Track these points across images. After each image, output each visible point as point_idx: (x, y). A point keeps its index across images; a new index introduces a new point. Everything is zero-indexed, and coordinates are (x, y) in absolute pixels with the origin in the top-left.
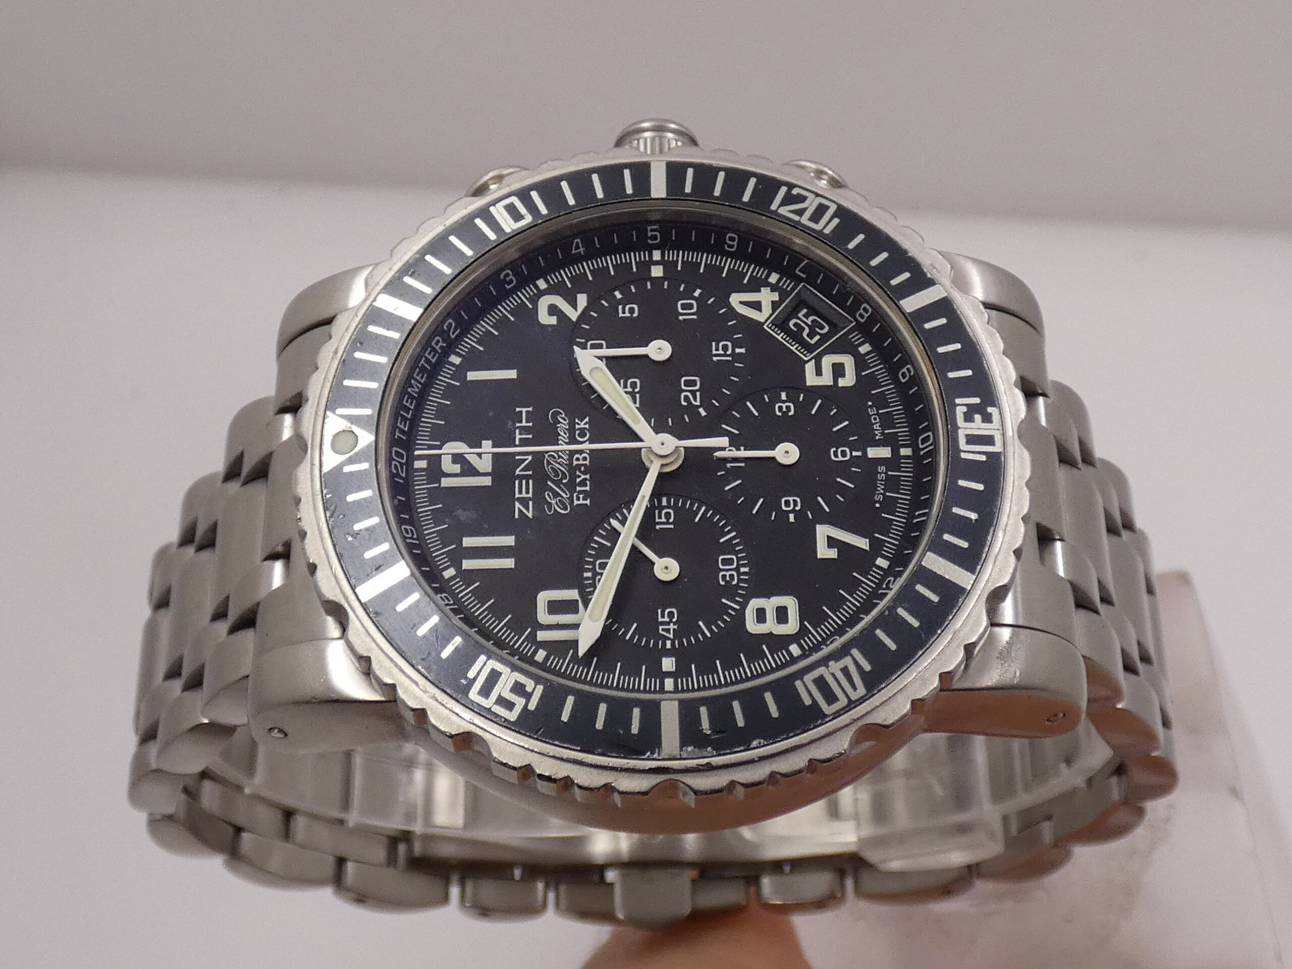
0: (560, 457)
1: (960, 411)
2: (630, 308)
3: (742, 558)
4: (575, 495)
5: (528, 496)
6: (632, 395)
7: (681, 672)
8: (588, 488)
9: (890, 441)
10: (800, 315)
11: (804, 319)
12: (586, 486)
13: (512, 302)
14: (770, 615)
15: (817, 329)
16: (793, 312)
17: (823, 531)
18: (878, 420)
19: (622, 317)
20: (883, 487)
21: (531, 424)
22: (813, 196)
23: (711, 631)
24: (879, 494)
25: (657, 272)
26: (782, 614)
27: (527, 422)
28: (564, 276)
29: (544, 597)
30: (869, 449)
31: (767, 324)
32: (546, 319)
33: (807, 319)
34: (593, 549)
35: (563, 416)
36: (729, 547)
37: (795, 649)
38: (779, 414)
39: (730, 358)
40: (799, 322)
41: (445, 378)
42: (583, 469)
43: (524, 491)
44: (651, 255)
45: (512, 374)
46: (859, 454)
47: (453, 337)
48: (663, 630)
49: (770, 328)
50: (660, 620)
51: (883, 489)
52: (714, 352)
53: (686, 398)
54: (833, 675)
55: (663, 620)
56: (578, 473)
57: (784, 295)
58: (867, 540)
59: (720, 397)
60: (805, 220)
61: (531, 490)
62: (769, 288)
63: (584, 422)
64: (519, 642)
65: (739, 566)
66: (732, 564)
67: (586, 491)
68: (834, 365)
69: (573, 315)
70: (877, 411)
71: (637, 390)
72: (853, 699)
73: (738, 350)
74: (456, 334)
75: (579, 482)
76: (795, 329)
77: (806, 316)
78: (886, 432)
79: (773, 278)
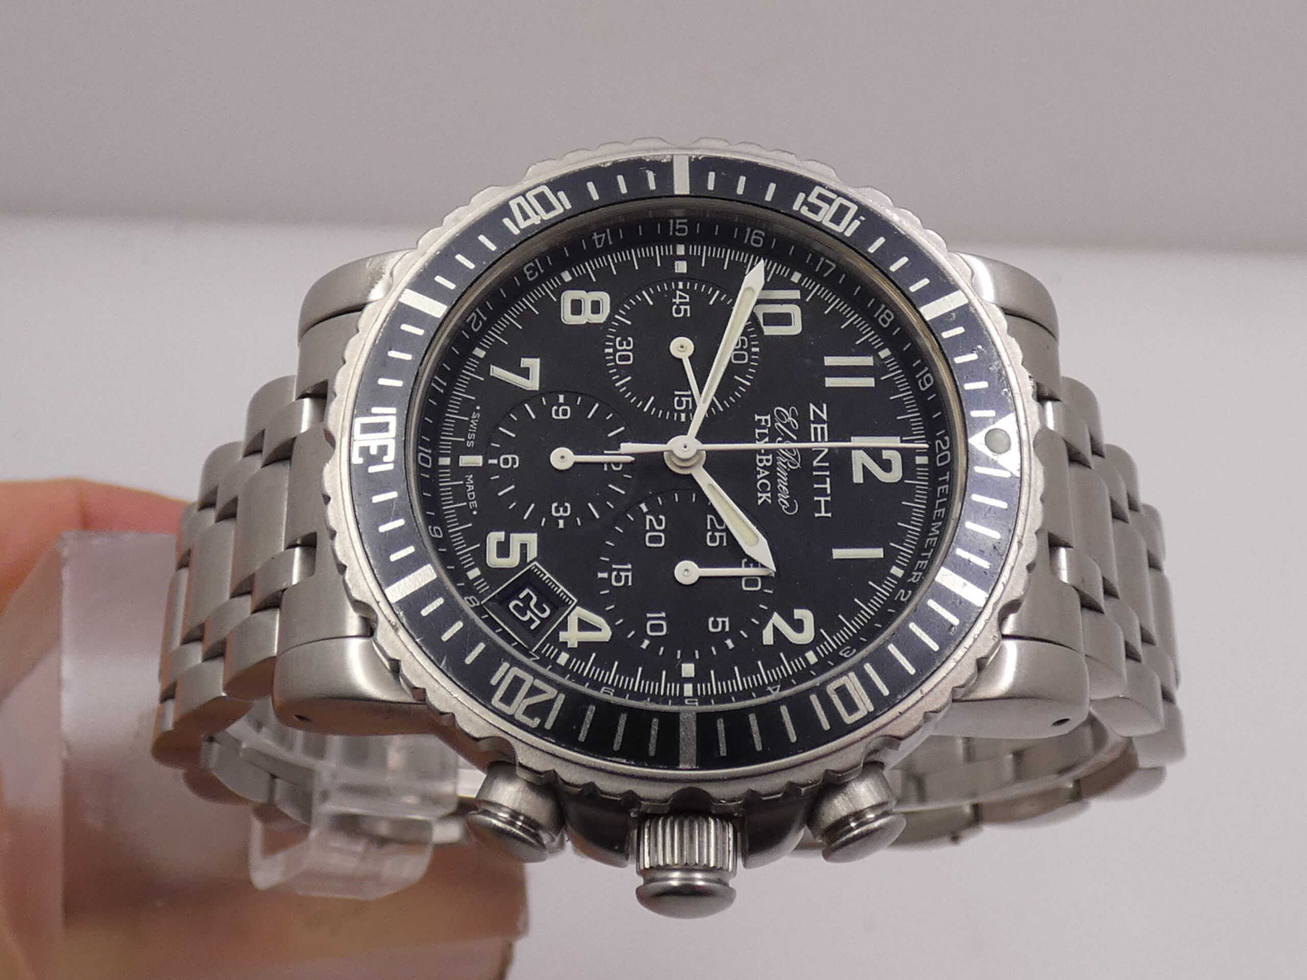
0: (785, 463)
1: (390, 457)
2: (717, 627)
3: (610, 361)
4: (769, 425)
5: (815, 425)
6: (714, 529)
7: (670, 260)
8: (757, 431)
9: (458, 472)
10: (538, 622)
11: (534, 617)
12: (759, 434)
13: (842, 637)
14: (587, 307)
15: (521, 605)
16: (547, 622)
17: (533, 383)
18: (469, 494)
19: (726, 617)
20: (471, 426)
21: (816, 499)
22: (516, 717)
23: (642, 297)
24: (476, 419)
26: (577, 307)
27: (820, 501)
28: (787, 667)
29: (796, 328)
30: (481, 465)
31: (574, 604)
32: (805, 615)
33: (531, 618)
34: (751, 374)
35: (783, 507)
36: (623, 371)
37: (566, 275)
38: (567, 505)
39: (614, 566)
40: (539, 614)
41: (906, 550)
42: (763, 451)
43: (819, 430)
44: (695, 689)
45: (837, 554)
46: (491, 461)
48: (685, 298)
49: (570, 599)
50: (688, 307)
51: (472, 423)
53: (660, 524)
54: (537, 213)
55: (685, 307)
57: (554, 639)
58: (491, 374)
59: (626, 524)
60: (529, 679)
61: (812, 431)
62: (569, 646)
63: (762, 500)
64: (816, 289)
65: (614, 354)
66: (620, 356)
67: (759, 429)
68: (507, 556)
69: (776, 619)
70: (468, 504)
71: (710, 533)
72: (521, 197)
73: (605, 575)
75: (765, 438)
76: (544, 606)
77: (531, 621)
78: (462, 482)
79: (563, 658)
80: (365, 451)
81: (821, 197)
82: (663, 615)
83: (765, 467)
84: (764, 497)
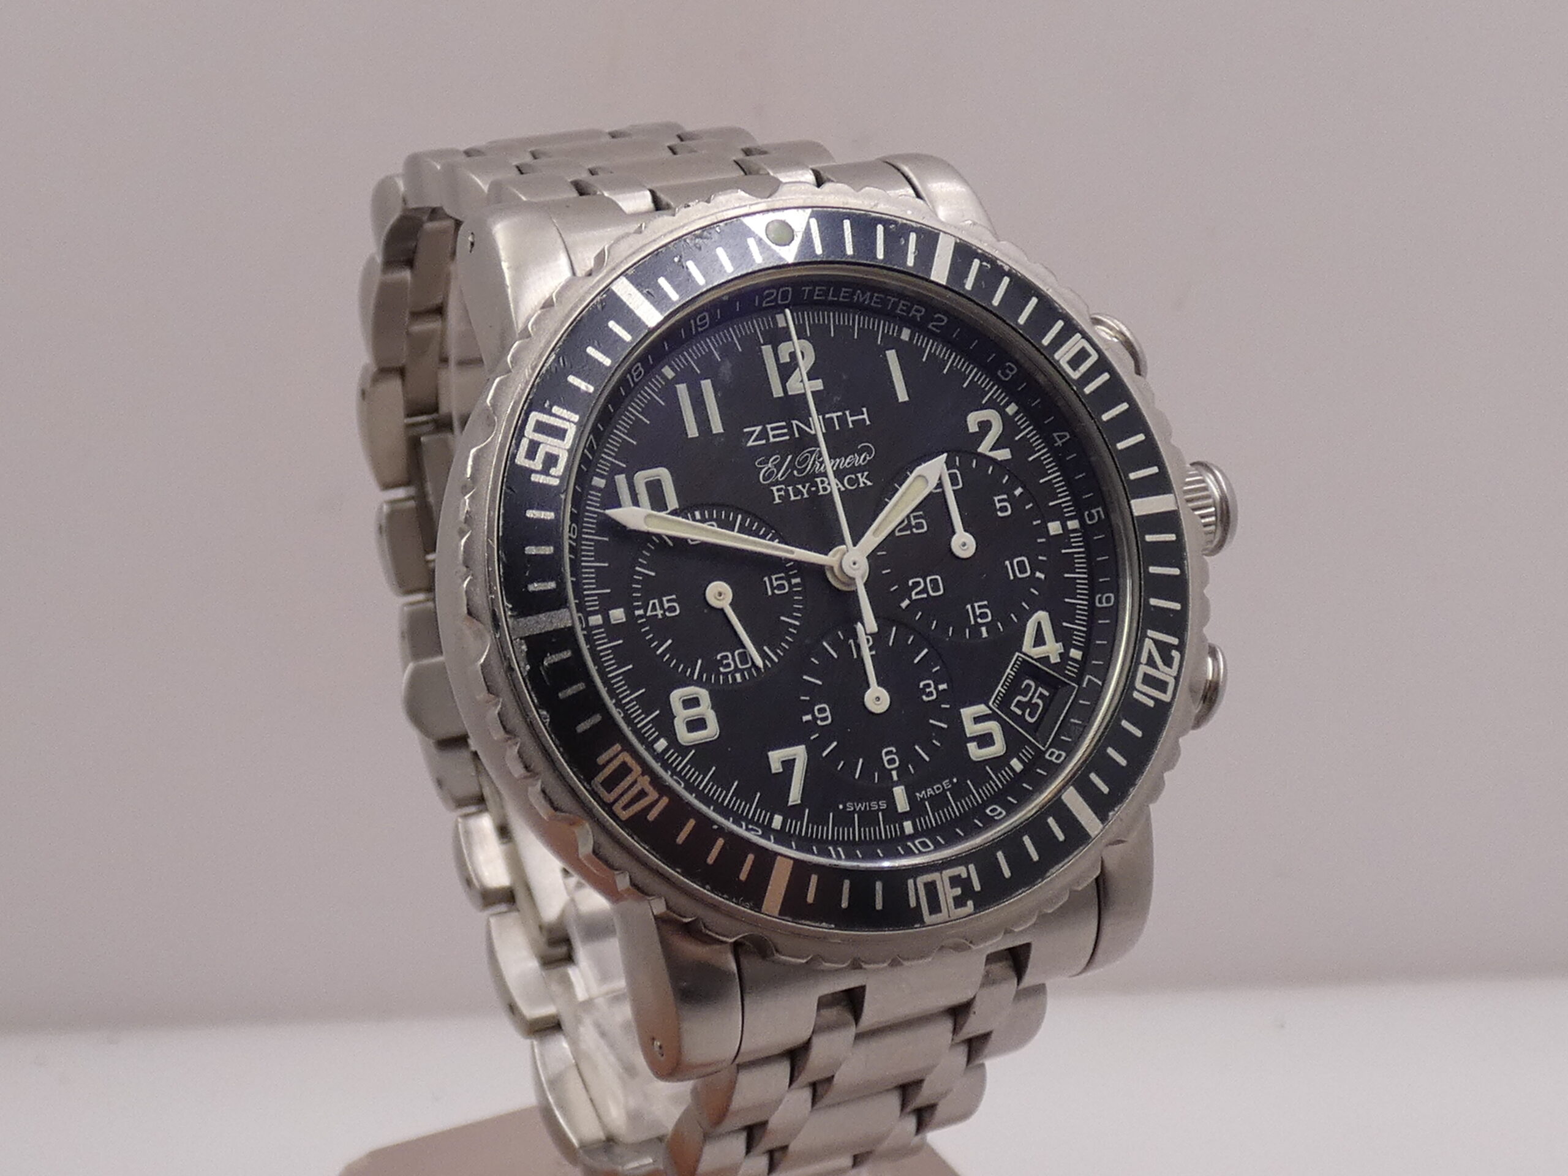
1: (961, 871)
2: (1006, 507)
3: (750, 673)
4: (783, 486)
5: (771, 437)
6: (909, 527)
7: (612, 630)
8: (793, 498)
9: (916, 810)
10: (1040, 689)
11: (1037, 695)
12: (795, 496)
13: (983, 381)
14: (693, 712)
15: (1028, 710)
17: (799, 753)
18: (937, 792)
19: (994, 500)
21: (851, 426)
22: (1175, 674)
23: (663, 654)
24: (854, 806)
25: (1054, 528)
26: (697, 724)
27: (853, 422)
28: (1027, 431)
29: (663, 474)
30: (903, 787)
31: (1021, 655)
32: (973, 420)
33: (1038, 697)
34: (727, 515)
35: (868, 458)
37: (661, 744)
38: (921, 685)
39: (973, 622)
40: (1033, 689)
41: (882, 328)
42: (813, 489)
43: (776, 432)
44: (1071, 518)
45: (902, 396)
46: (895, 778)
47: (930, 326)
48: (654, 604)
49: (1017, 660)
50: (665, 599)
51: (860, 809)
52: (976, 605)
53: (918, 583)
54: (635, 782)
55: (665, 602)
56: (807, 485)
57: (1059, 667)
58: (799, 802)
59: (926, 620)
60: (1143, 669)
61: (778, 439)
62: (1062, 651)
63: (866, 481)
64: (608, 458)
65: (742, 671)
66: (742, 663)
67: (790, 497)
68: (990, 735)
69: (984, 448)
70: (948, 790)
71: (914, 530)
72: (614, 808)
73: (984, 629)
74: (934, 329)
75: (798, 488)
76: (1023, 687)
77: (1041, 696)
78: (927, 803)
79: (1075, 654)
80: (959, 902)
81: (531, 454)
82: (1007, 563)
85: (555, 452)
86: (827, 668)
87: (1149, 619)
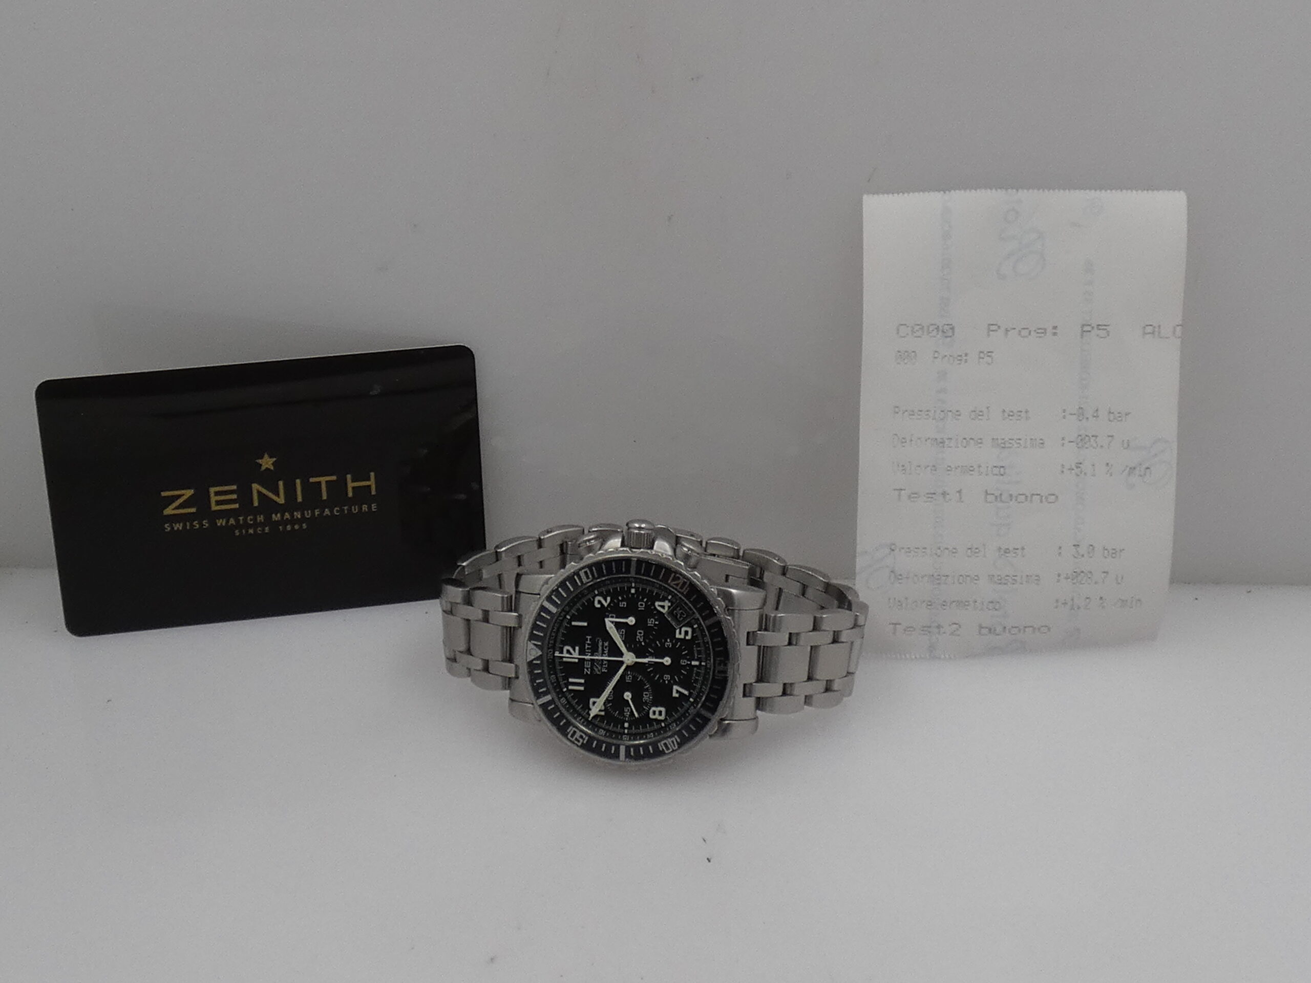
0: (599, 652)
1: (717, 662)
2: (624, 604)
3: (651, 694)
6: (622, 635)
7: (630, 728)
9: (699, 659)
10: (677, 609)
11: (678, 611)
13: (586, 598)
14: (657, 713)
15: (682, 615)
16: (675, 609)
17: (675, 687)
18: (696, 652)
19: (621, 607)
21: (591, 642)
23: (639, 715)
24: (693, 677)
25: (633, 591)
26: (660, 713)
27: (590, 639)
28: (604, 589)
29: (592, 700)
30: (692, 661)
31: (666, 614)
32: (597, 605)
33: (680, 611)
36: (647, 690)
37: (663, 724)
38: (666, 646)
39: (653, 625)
41: (565, 624)
43: (587, 665)
44: (632, 585)
45: (586, 624)
48: (626, 714)
49: (667, 616)
50: (625, 711)
51: (695, 676)
52: (649, 622)
54: (669, 742)
57: (672, 604)
58: (688, 692)
59: (649, 639)
60: (678, 588)
62: (668, 601)
65: (650, 696)
66: (647, 695)
68: (685, 631)
69: (606, 605)
70: (697, 648)
71: (624, 633)
72: (674, 749)
73: (656, 623)
76: (675, 614)
78: (698, 656)
79: (670, 597)
80: (725, 665)
81: (579, 741)
82: (639, 608)
83: (605, 654)
84: (606, 644)
85: (579, 735)
86: (655, 672)
87: (665, 580)
